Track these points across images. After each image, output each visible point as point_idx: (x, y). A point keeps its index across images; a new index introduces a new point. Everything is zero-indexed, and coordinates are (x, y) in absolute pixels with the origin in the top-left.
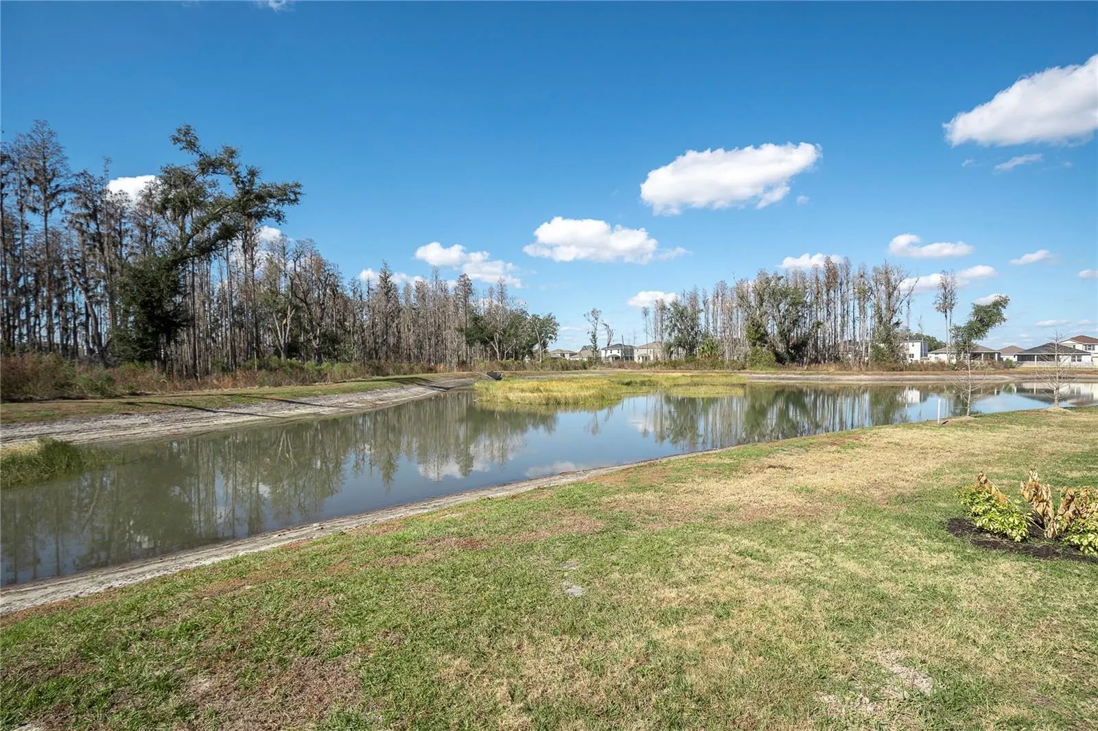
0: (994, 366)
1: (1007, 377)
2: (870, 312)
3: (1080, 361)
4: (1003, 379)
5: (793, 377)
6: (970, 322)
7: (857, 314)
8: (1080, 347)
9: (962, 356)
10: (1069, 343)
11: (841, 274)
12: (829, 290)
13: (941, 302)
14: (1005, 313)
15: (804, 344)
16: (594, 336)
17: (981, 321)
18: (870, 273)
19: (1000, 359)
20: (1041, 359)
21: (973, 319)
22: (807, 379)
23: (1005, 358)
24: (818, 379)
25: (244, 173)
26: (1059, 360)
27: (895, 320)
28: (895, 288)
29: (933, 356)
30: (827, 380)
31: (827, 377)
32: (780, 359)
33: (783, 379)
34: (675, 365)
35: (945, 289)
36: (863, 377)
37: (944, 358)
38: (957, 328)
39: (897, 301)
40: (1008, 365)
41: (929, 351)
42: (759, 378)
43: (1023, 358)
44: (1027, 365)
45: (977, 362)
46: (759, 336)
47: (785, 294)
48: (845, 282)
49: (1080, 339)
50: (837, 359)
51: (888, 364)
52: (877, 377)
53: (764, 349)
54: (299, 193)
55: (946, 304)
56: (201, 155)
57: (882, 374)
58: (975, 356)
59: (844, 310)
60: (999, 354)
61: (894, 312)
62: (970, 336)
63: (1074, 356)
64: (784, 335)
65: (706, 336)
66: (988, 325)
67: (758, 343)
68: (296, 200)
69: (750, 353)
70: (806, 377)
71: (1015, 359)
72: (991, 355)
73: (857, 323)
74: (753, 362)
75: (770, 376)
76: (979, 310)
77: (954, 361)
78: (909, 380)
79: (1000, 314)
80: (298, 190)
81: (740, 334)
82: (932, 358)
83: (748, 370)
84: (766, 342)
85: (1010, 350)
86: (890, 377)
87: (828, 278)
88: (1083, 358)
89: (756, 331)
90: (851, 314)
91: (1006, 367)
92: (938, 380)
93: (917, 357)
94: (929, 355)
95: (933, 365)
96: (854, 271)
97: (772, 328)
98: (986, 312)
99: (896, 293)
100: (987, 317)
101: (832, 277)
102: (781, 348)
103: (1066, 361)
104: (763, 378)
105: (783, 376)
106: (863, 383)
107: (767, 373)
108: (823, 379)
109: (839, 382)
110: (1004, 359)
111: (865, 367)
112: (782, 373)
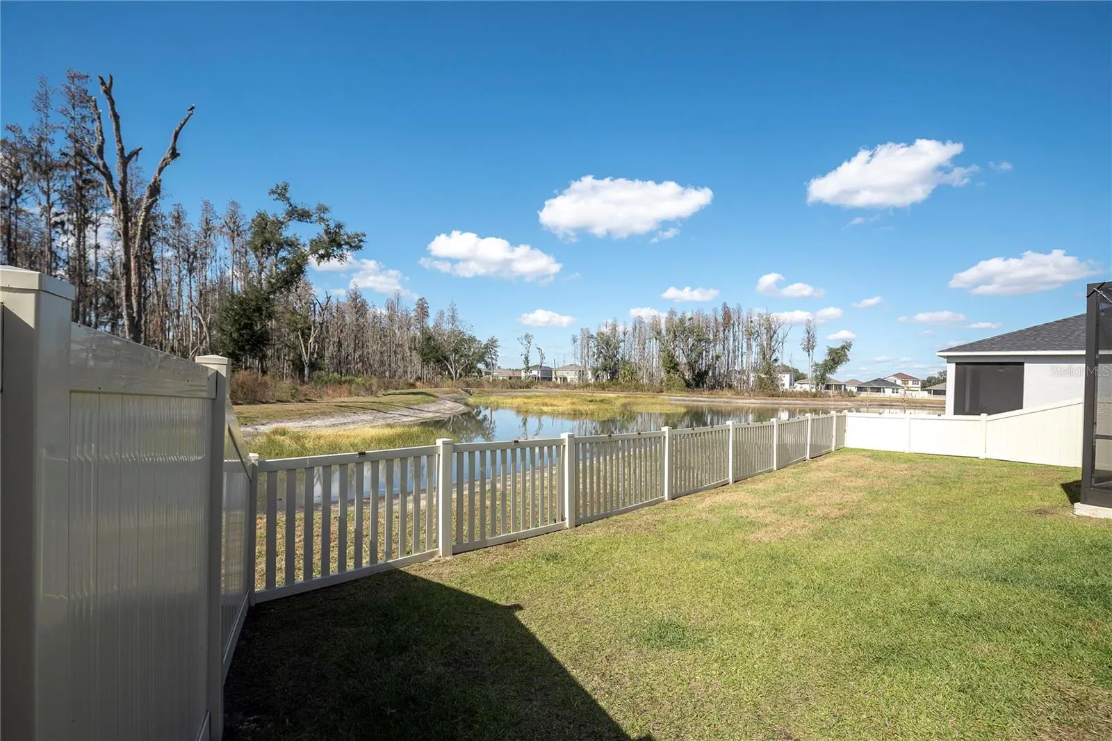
0: (841, 395)
1: (849, 404)
2: (755, 348)
3: (897, 392)
4: (847, 405)
5: (701, 399)
6: (826, 361)
7: (744, 350)
8: (899, 382)
9: (819, 387)
10: (892, 380)
11: (734, 317)
12: (725, 330)
13: (806, 343)
14: (850, 354)
15: (706, 373)
16: (527, 358)
17: (833, 360)
18: (755, 318)
19: (845, 390)
20: (873, 389)
21: (828, 358)
22: (713, 402)
23: (849, 388)
24: (720, 402)
25: (332, 225)
26: (884, 392)
27: (773, 358)
28: (775, 333)
29: (799, 385)
30: (728, 402)
31: (727, 400)
32: (688, 385)
33: (695, 401)
34: (603, 388)
35: (809, 333)
36: (752, 401)
37: (807, 387)
38: (817, 365)
39: (776, 342)
40: (851, 394)
41: (795, 381)
42: (677, 400)
43: (860, 389)
44: (863, 395)
45: (830, 392)
46: (672, 366)
47: (691, 331)
48: (737, 323)
49: (899, 376)
50: (730, 386)
51: (769, 392)
52: (763, 401)
53: (676, 376)
54: (363, 241)
55: (809, 346)
56: (291, 205)
57: (766, 399)
58: (828, 387)
59: (735, 346)
60: (845, 385)
61: (774, 351)
62: (825, 371)
63: (893, 389)
64: (691, 365)
65: (625, 363)
66: (837, 363)
67: (672, 371)
68: (360, 247)
69: (665, 379)
70: (712, 400)
71: (855, 390)
72: (838, 386)
73: (744, 357)
74: (668, 387)
75: (684, 398)
76: (832, 352)
77: (814, 390)
78: (785, 404)
79: (846, 356)
80: (363, 238)
81: (656, 362)
82: (798, 387)
83: (664, 393)
84: (678, 371)
85: (853, 382)
86: (771, 401)
87: (724, 320)
88: (900, 391)
89: (671, 361)
90: (740, 350)
91: (849, 396)
92: (804, 404)
93: (787, 386)
94: (795, 384)
95: (800, 393)
96: (744, 315)
97: (682, 359)
98: (837, 353)
99: (775, 335)
100: (837, 357)
101: (727, 319)
102: (688, 375)
103: (888, 392)
104: (680, 400)
105: (695, 398)
106: (753, 405)
107: (681, 396)
108: (725, 402)
109: (735, 404)
110: (848, 390)
111: (753, 392)
112: (693, 397)
